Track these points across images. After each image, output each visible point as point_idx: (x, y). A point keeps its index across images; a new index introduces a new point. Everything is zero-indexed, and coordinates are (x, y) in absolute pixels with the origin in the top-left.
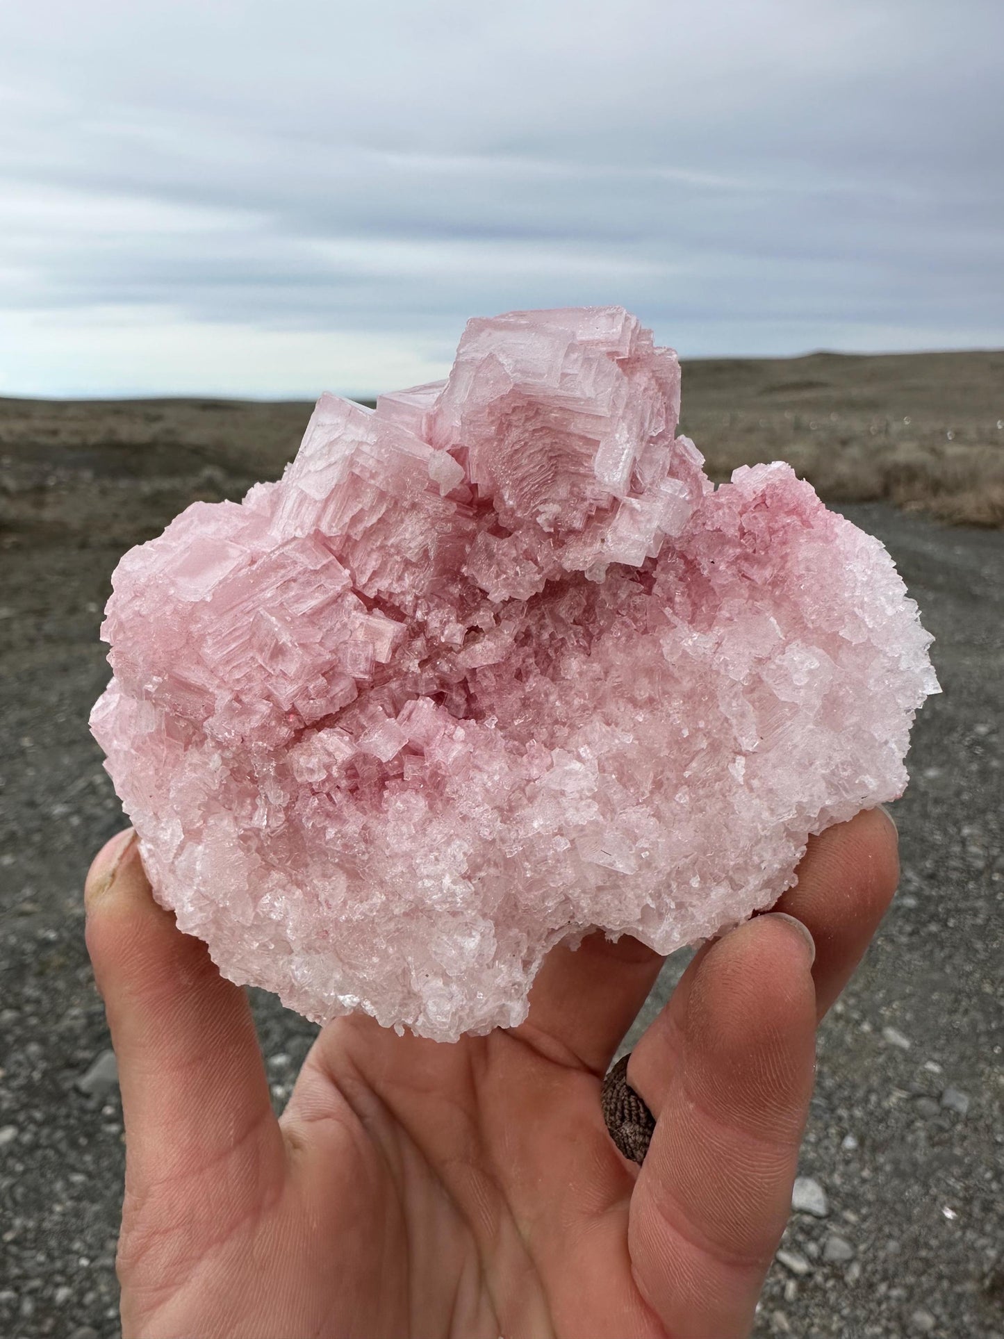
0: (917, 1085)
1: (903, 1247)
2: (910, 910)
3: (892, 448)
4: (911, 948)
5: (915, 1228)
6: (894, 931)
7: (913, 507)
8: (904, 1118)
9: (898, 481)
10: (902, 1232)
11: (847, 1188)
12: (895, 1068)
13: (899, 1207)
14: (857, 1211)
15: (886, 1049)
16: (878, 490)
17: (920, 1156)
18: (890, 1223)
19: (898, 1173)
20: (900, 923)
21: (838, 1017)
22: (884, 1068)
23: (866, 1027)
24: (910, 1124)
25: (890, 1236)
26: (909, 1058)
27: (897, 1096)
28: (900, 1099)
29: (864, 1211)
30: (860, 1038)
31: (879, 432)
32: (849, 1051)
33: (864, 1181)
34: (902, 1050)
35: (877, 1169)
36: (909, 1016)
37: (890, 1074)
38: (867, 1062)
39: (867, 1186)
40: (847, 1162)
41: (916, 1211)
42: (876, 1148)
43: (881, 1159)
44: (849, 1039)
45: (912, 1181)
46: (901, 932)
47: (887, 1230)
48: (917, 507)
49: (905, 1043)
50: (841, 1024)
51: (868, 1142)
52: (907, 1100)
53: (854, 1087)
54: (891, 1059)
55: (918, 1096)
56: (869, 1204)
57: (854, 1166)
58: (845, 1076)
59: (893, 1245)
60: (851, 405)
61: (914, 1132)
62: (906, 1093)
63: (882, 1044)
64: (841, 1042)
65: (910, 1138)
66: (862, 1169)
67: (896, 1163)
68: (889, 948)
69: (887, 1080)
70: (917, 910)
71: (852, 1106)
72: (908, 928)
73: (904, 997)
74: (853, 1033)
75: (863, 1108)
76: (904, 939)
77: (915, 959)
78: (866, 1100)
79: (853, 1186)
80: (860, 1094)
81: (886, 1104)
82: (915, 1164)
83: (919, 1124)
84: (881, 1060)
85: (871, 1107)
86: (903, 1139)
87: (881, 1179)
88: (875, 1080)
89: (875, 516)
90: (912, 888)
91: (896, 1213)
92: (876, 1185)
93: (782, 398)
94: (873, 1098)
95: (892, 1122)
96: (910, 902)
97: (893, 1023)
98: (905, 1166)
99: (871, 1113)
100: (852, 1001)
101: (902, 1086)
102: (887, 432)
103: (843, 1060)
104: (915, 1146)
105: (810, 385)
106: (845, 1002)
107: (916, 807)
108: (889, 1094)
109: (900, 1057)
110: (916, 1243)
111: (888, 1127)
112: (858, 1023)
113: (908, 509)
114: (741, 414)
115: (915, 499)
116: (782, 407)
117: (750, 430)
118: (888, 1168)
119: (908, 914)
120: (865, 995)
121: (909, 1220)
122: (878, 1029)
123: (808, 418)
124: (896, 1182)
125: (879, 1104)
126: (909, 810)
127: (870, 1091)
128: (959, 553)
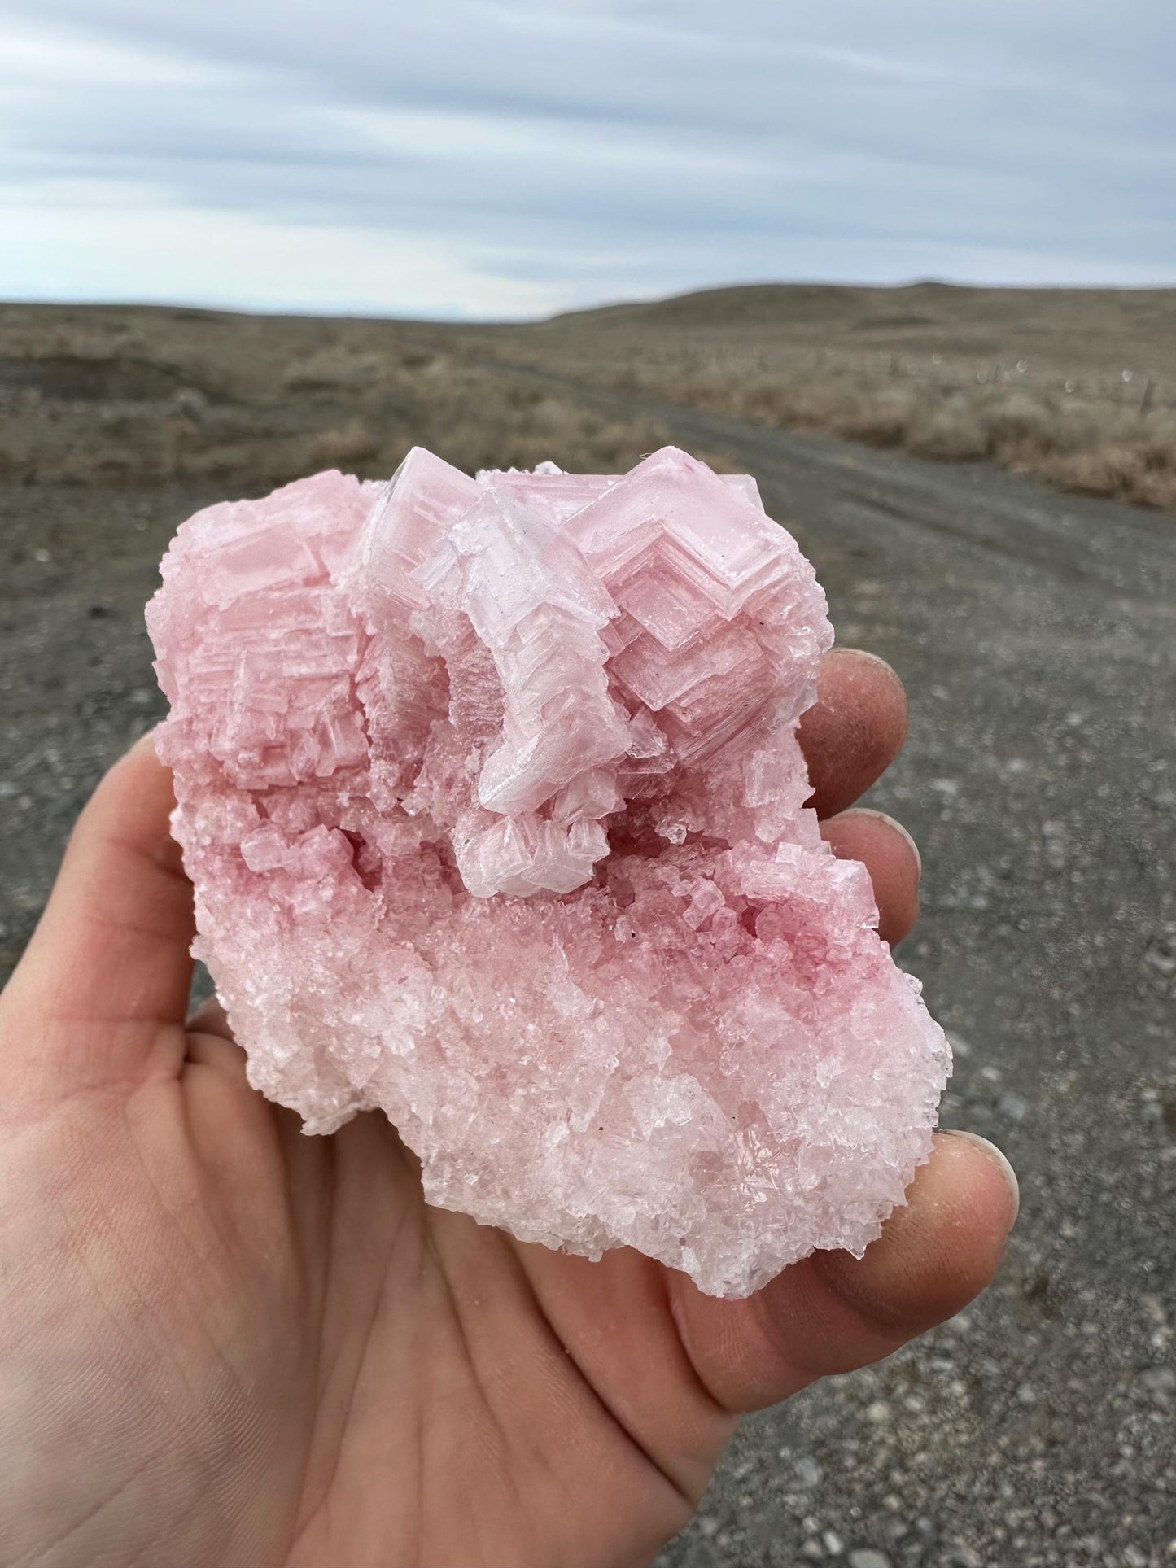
0: (973, 1090)
2: (980, 910)
4: (978, 951)
6: (961, 932)
9: (1005, 438)
16: (981, 448)
20: (967, 925)
26: (967, 1065)
28: (950, 1105)
31: (988, 381)
36: (969, 1022)
46: (967, 934)
48: (1026, 470)
49: (962, 1049)
52: (959, 1107)
55: (970, 1102)
60: (958, 348)
62: (959, 1099)
68: (953, 952)
70: (986, 912)
72: (976, 930)
73: (966, 1002)
76: (970, 942)
77: (981, 963)
89: (976, 479)
90: (984, 887)
93: (879, 335)
96: (981, 902)
101: (957, 1093)
102: (995, 381)
105: (912, 321)
107: (996, 802)
114: (829, 353)
115: (1023, 459)
116: (875, 346)
117: (838, 373)
119: (977, 915)
128: (1067, 524)
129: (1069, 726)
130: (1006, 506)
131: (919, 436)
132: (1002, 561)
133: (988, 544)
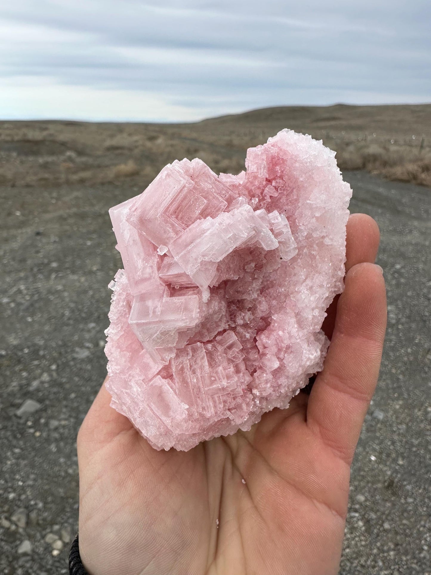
1: (354, 471)
3: (367, 147)
5: (359, 464)
9: (369, 161)
16: (361, 165)
17: (363, 436)
31: (362, 140)
41: (360, 457)
48: (377, 173)
60: (351, 128)
89: (359, 176)
93: (321, 124)
102: (365, 140)
105: (334, 119)
110: (359, 469)
113: (373, 173)
115: (376, 169)
116: (321, 128)
121: (357, 460)
123: (333, 134)
128: (393, 192)
129: (396, 269)
130: (370, 187)
132: (369, 207)
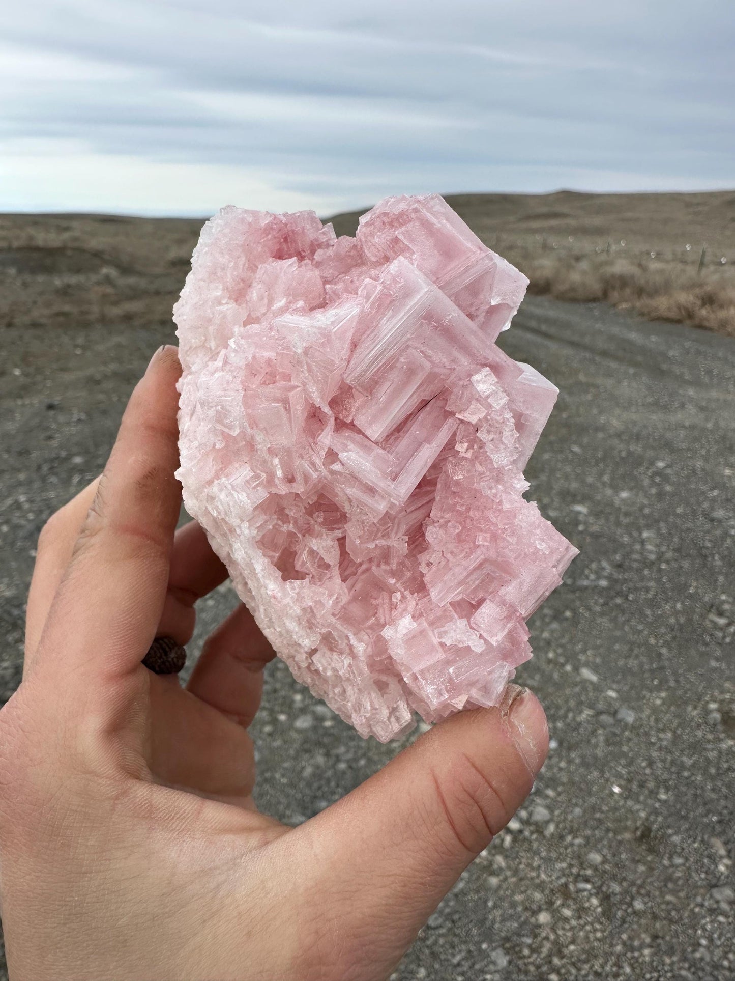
0: (601, 706)
1: (585, 811)
2: (603, 588)
3: (610, 263)
4: (602, 614)
5: (593, 800)
6: (592, 603)
7: (624, 306)
8: (590, 727)
9: (613, 288)
10: (584, 802)
11: (549, 774)
12: (587, 695)
13: (583, 786)
14: (555, 789)
15: (580, 682)
16: (599, 294)
17: (599, 753)
18: (577, 797)
19: (585, 764)
20: (596, 597)
21: (550, 661)
22: (579, 695)
23: (568, 668)
24: (594, 732)
25: (576, 805)
26: (597, 688)
27: (587, 713)
28: (588, 715)
29: (560, 789)
30: (565, 675)
31: (603, 251)
32: (555, 684)
33: (561, 769)
34: (592, 683)
35: (570, 762)
36: (598, 660)
37: (583, 698)
38: (568, 691)
39: (563, 774)
40: (550, 758)
41: (595, 788)
42: (570, 749)
43: (573, 755)
44: (556, 676)
45: (592, 768)
46: (595, 604)
47: (574, 801)
48: (627, 306)
49: (594, 678)
50: (551, 666)
51: (565, 745)
52: (592, 716)
53: (558, 708)
54: (584, 689)
55: (600, 713)
56: (563, 784)
57: (555, 760)
58: (552, 701)
59: (578, 811)
60: (584, 231)
61: (596, 737)
62: (591, 710)
63: (578, 679)
64: (550, 677)
65: (593, 741)
66: (560, 761)
67: (583, 757)
68: (587, 615)
69: (581, 703)
70: (608, 589)
71: (556, 720)
72: (601, 601)
73: (596, 648)
74: (559, 672)
75: (563, 721)
76: (598, 609)
77: (605, 622)
78: (566, 716)
79: (554, 773)
80: (562, 712)
81: (578, 719)
82: (595, 758)
83: (600, 731)
84: (577, 689)
85: (568, 721)
86: (589, 741)
87: (573, 768)
88: (572, 703)
89: (596, 313)
90: (605, 574)
91: (581, 789)
92: (569, 772)
93: (534, 224)
94: (570, 715)
95: (582, 731)
96: (604, 583)
97: (586, 665)
98: (590, 760)
99: (568, 725)
100: (560, 651)
101: (591, 707)
102: (608, 251)
103: (551, 690)
104: (596, 746)
105: (556, 215)
106: (555, 652)
107: (612, 518)
108: (581, 712)
109: (590, 688)
110: (594, 809)
111: (579, 734)
112: (563, 665)
113: (620, 307)
114: (504, 236)
115: (626, 301)
116: (534, 231)
117: (511, 248)
118: (577, 761)
119: (601, 591)
120: (569, 646)
121: (590, 794)
122: (576, 669)
123: (553, 241)
124: (582, 770)
125: (574, 719)
126: (607, 520)
127: (569, 710)
128: (653, 340)
129: (657, 468)
130: (615, 330)
131: (561, 287)
132: (614, 365)
133: (605, 354)
